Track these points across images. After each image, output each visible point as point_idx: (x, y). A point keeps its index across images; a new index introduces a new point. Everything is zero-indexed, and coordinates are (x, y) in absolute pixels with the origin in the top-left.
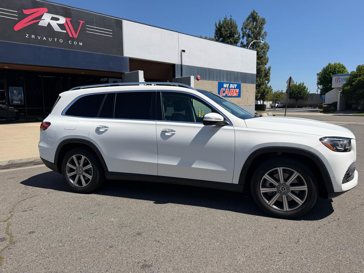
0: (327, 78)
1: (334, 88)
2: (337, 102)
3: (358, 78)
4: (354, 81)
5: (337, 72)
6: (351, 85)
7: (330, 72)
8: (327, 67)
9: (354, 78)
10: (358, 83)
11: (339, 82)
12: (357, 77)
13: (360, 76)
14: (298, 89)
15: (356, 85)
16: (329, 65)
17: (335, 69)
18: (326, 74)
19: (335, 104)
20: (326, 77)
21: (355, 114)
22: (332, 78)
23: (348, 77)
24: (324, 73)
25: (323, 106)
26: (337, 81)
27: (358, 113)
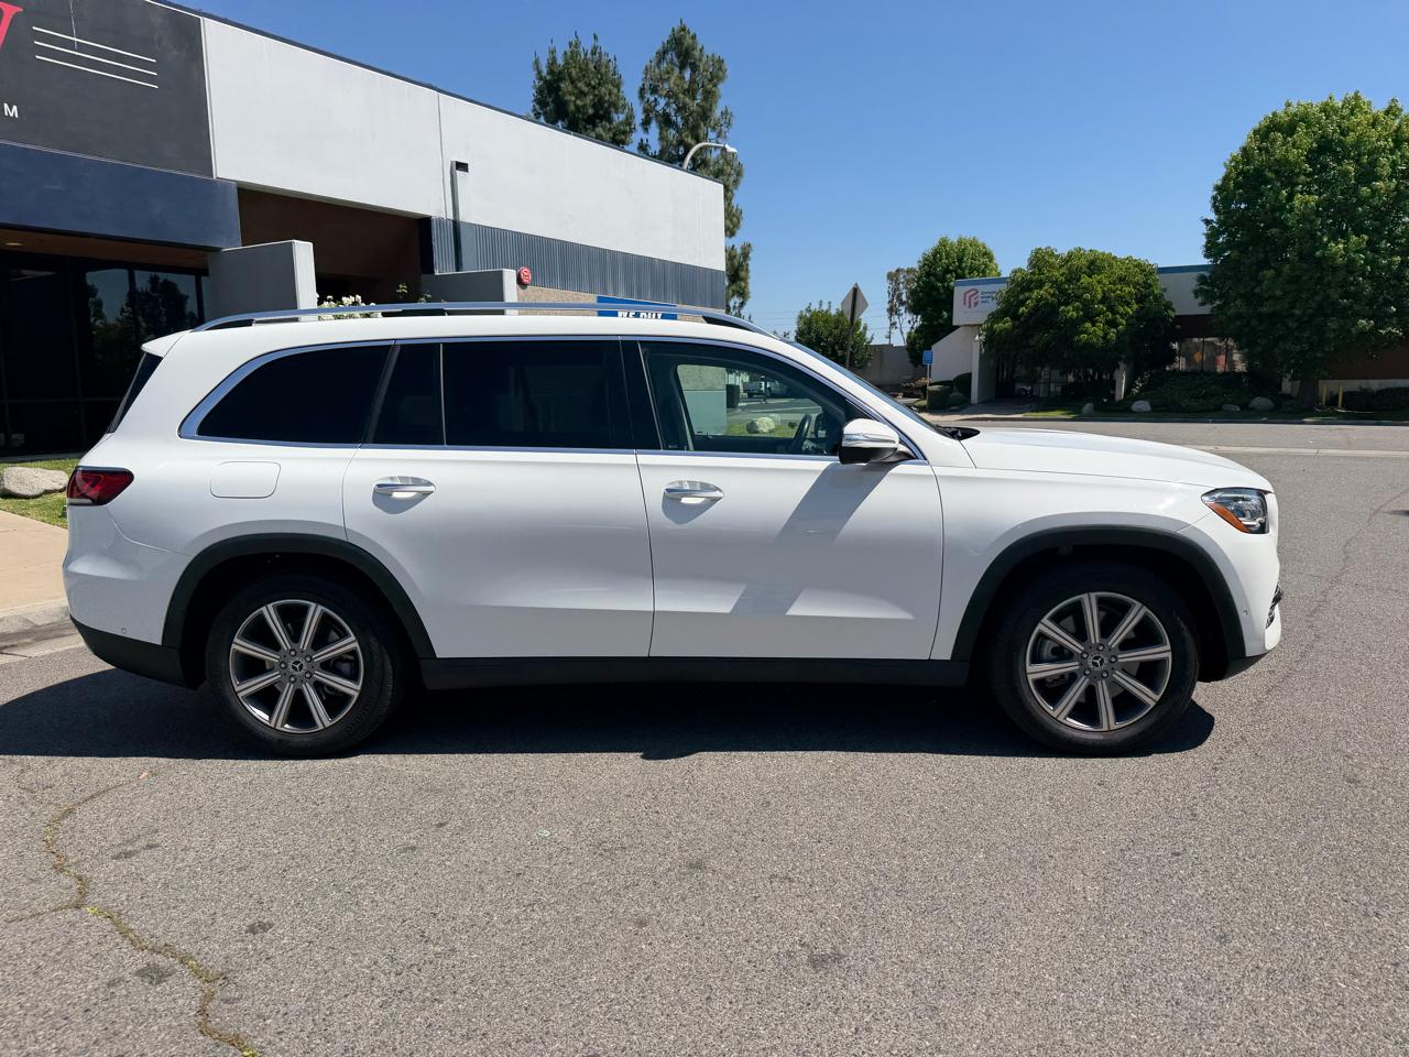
0: (937, 289)
1: (957, 327)
2: (970, 375)
3: (1035, 294)
4: (1023, 303)
5: (967, 272)
6: (1015, 317)
7: (947, 271)
8: (936, 252)
9: (1022, 291)
10: (1036, 309)
11: (976, 304)
12: (1031, 290)
13: (1040, 285)
14: (836, 328)
15: (1031, 315)
16: (943, 243)
17: (960, 260)
18: (935, 275)
19: (963, 382)
20: (933, 288)
21: (1029, 415)
22: (952, 292)
23: (1004, 287)
24: (928, 274)
25: (929, 388)
26: (969, 302)
27: (1037, 411)
